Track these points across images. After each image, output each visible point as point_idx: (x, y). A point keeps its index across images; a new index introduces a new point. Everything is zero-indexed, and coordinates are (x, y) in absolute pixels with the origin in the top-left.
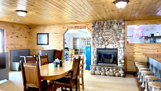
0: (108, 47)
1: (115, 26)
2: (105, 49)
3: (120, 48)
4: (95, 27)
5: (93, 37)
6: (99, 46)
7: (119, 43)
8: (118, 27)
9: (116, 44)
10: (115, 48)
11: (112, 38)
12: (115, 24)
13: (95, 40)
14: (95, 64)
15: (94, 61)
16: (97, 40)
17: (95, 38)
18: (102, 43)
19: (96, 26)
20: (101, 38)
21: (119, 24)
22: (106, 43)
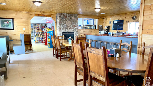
0: (69, 31)
1: (73, 18)
3: (76, 31)
6: (64, 30)
7: (75, 28)
8: (75, 19)
10: (73, 31)
11: (71, 25)
12: (73, 16)
13: (61, 26)
16: (63, 26)
17: (61, 25)
18: (66, 28)
19: (62, 17)
20: (65, 25)
21: (75, 17)
22: (68, 28)
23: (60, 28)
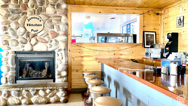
0: (36, 48)
1: (50, 10)
2: (31, 52)
3: (60, 50)
4: (8, 9)
5: (5, 29)
6: (19, 46)
7: (56, 41)
8: (55, 12)
9: (52, 44)
10: (50, 50)
12: (49, 5)
13: (10, 34)
14: (9, 84)
15: (8, 77)
16: (14, 34)
17: (9, 31)
18: (24, 41)
19: (10, 7)
20: (22, 30)
21: (55, 7)
22: (33, 41)
23: (5, 41)
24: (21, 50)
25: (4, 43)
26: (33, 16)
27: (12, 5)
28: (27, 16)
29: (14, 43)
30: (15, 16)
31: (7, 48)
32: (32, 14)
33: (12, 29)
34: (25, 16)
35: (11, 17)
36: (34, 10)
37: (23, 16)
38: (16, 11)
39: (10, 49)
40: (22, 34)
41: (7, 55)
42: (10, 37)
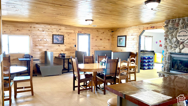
0: (183, 51)
4: (168, 27)
5: (166, 39)
13: (168, 42)
14: (166, 71)
15: (165, 67)
20: (174, 39)
22: (181, 46)
23: (165, 46)
24: (174, 52)
25: (165, 47)
26: (182, 30)
27: (170, 24)
28: (179, 30)
29: (170, 48)
30: (172, 31)
31: (166, 50)
32: (181, 29)
33: (169, 39)
34: (177, 31)
35: (169, 32)
36: (183, 25)
37: (176, 31)
38: (172, 28)
39: (167, 51)
40: (175, 42)
41: (166, 54)
42: (168, 44)
